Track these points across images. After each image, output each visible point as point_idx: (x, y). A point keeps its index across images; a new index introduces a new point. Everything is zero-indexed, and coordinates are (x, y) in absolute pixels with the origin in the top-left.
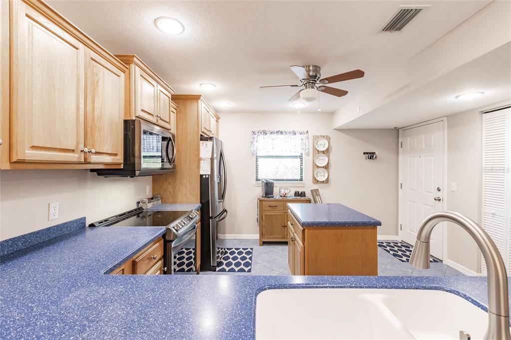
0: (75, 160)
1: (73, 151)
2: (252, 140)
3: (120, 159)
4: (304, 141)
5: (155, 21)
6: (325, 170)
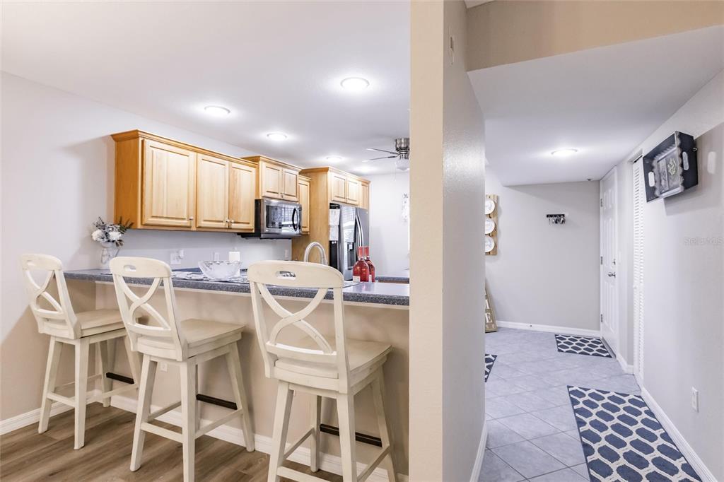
0: (223, 227)
1: (222, 222)
2: (404, 204)
3: (251, 226)
6: (490, 238)
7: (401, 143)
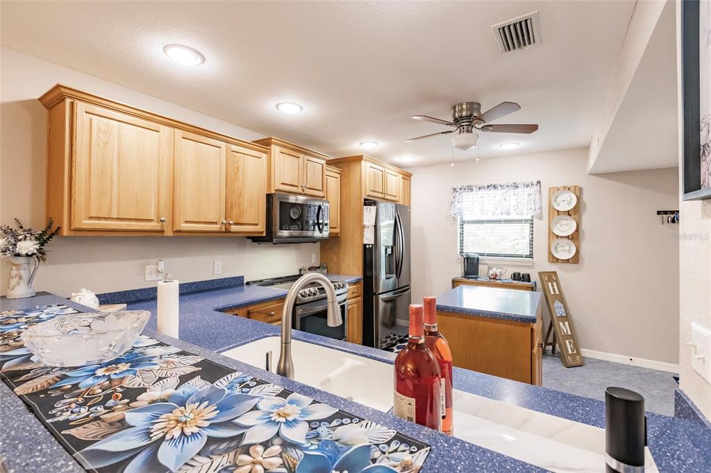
0: (217, 229)
1: (216, 223)
2: (452, 199)
3: (262, 228)
4: (532, 197)
5: (277, 106)
6: (570, 242)
7: (462, 110)
